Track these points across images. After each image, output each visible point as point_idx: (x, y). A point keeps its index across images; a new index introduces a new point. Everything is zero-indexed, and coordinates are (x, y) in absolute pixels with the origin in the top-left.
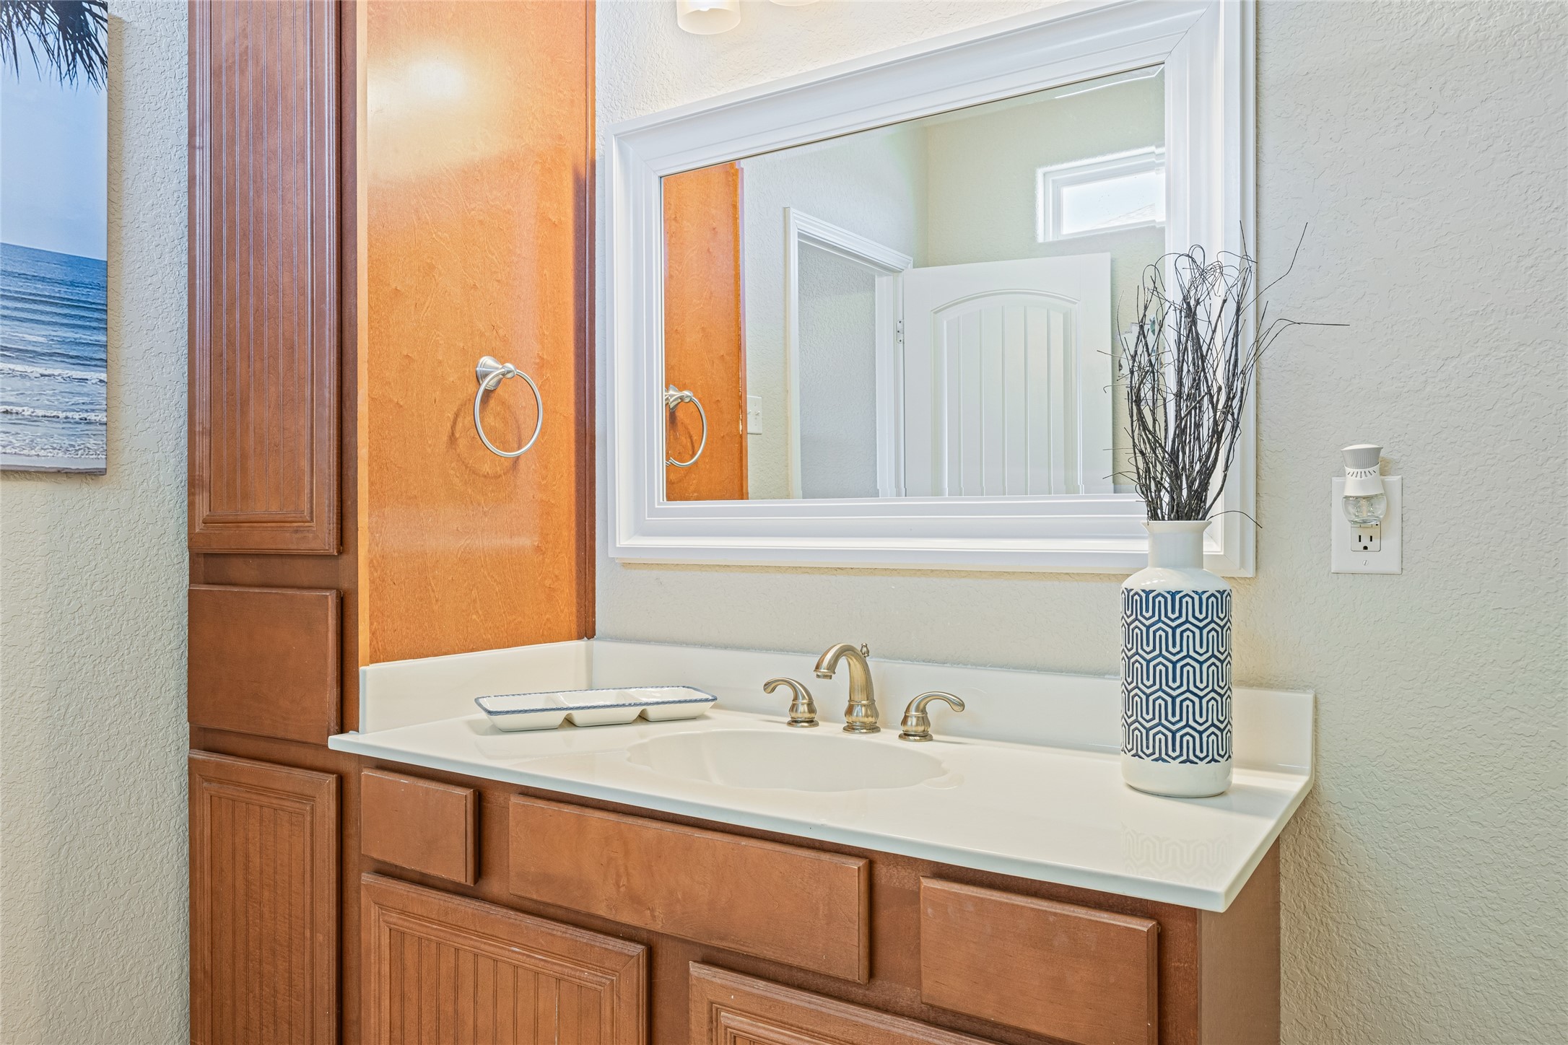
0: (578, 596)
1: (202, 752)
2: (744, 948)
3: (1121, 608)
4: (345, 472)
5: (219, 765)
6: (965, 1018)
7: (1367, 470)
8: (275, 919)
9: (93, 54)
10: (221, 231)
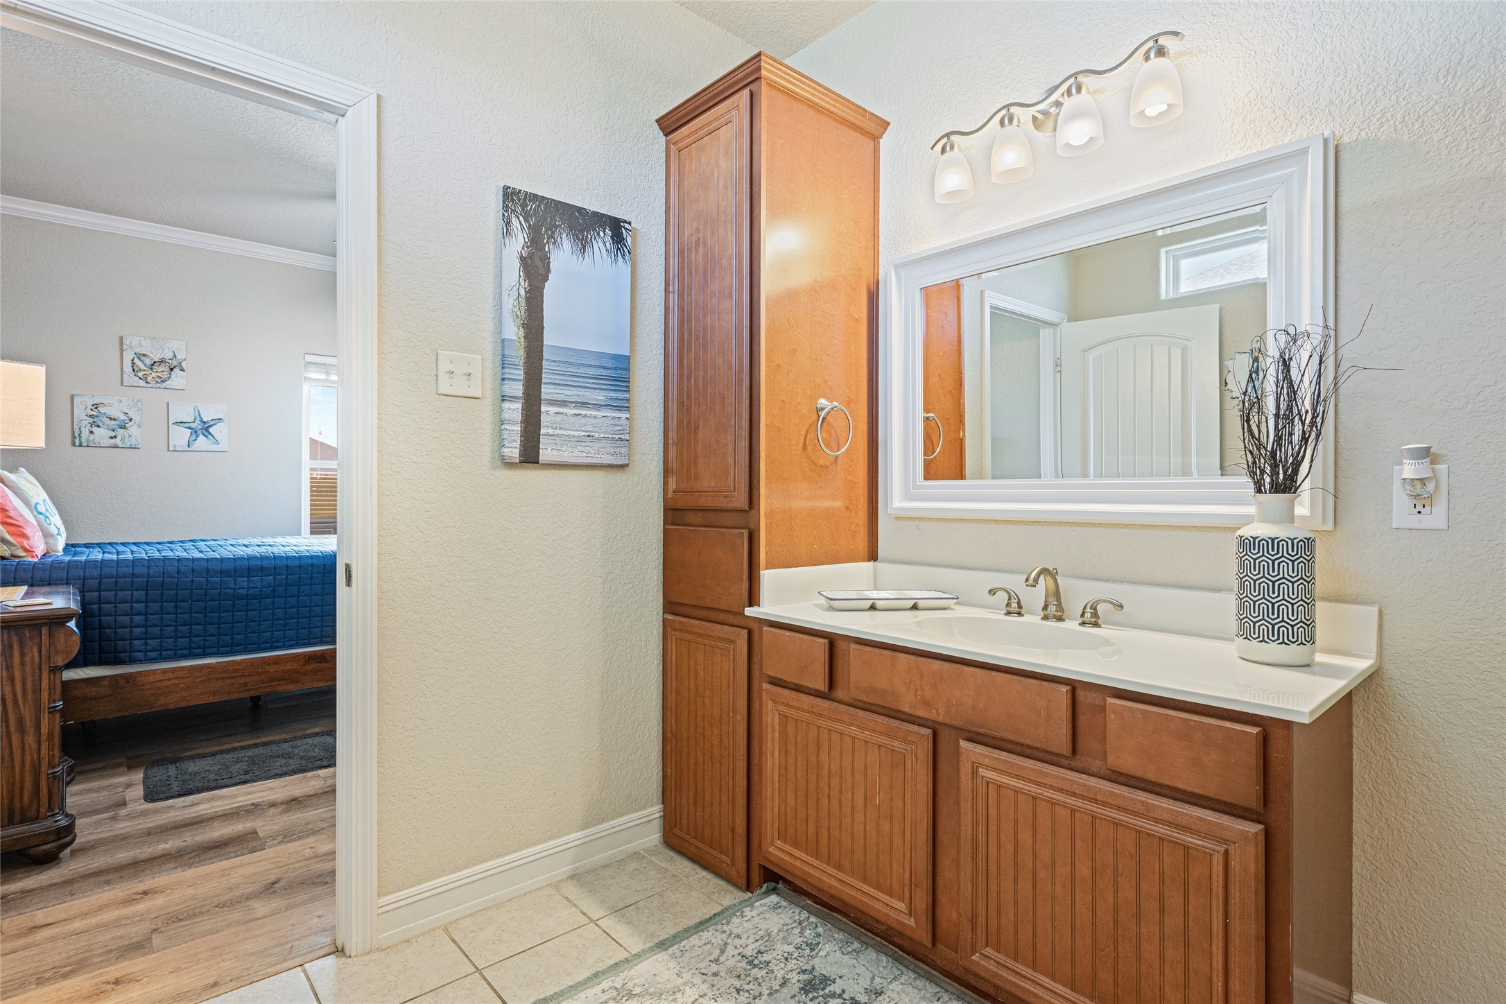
0: (869, 536)
1: (671, 615)
2: (995, 734)
3: (1235, 548)
4: (753, 465)
5: (681, 623)
6: (1134, 779)
7: (1420, 461)
8: (712, 706)
9: (625, 249)
10: (684, 336)
